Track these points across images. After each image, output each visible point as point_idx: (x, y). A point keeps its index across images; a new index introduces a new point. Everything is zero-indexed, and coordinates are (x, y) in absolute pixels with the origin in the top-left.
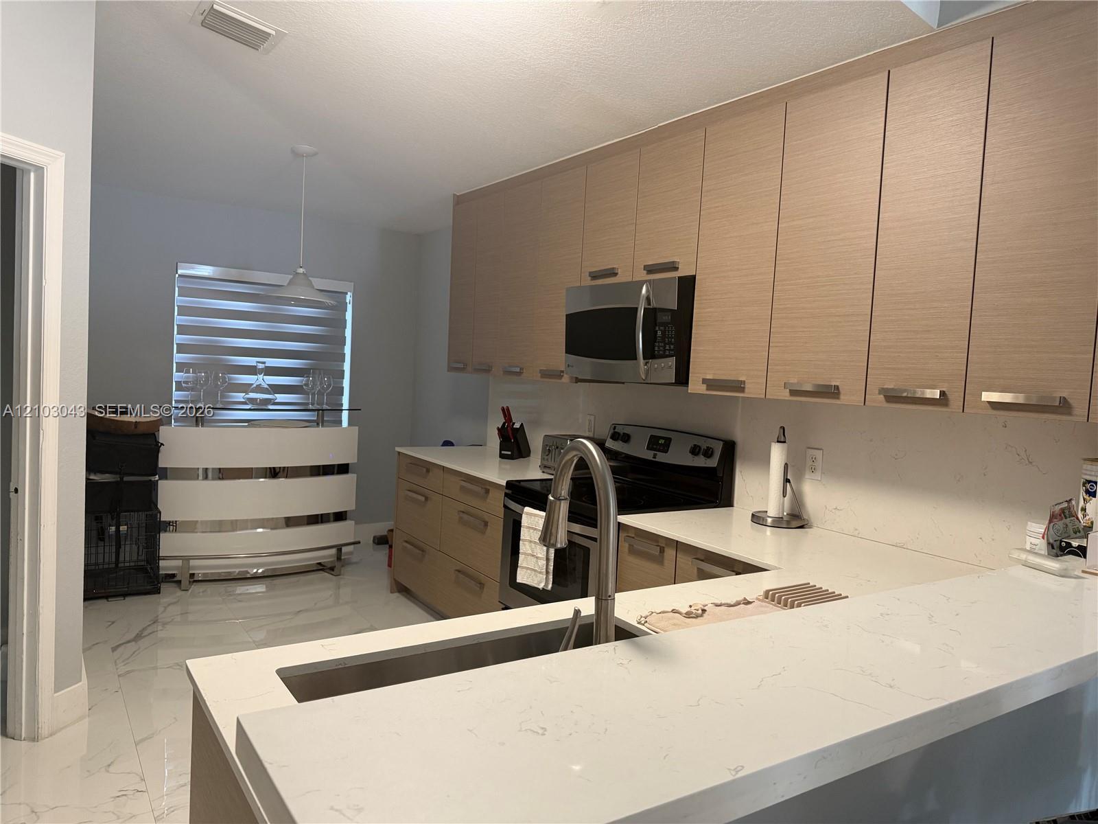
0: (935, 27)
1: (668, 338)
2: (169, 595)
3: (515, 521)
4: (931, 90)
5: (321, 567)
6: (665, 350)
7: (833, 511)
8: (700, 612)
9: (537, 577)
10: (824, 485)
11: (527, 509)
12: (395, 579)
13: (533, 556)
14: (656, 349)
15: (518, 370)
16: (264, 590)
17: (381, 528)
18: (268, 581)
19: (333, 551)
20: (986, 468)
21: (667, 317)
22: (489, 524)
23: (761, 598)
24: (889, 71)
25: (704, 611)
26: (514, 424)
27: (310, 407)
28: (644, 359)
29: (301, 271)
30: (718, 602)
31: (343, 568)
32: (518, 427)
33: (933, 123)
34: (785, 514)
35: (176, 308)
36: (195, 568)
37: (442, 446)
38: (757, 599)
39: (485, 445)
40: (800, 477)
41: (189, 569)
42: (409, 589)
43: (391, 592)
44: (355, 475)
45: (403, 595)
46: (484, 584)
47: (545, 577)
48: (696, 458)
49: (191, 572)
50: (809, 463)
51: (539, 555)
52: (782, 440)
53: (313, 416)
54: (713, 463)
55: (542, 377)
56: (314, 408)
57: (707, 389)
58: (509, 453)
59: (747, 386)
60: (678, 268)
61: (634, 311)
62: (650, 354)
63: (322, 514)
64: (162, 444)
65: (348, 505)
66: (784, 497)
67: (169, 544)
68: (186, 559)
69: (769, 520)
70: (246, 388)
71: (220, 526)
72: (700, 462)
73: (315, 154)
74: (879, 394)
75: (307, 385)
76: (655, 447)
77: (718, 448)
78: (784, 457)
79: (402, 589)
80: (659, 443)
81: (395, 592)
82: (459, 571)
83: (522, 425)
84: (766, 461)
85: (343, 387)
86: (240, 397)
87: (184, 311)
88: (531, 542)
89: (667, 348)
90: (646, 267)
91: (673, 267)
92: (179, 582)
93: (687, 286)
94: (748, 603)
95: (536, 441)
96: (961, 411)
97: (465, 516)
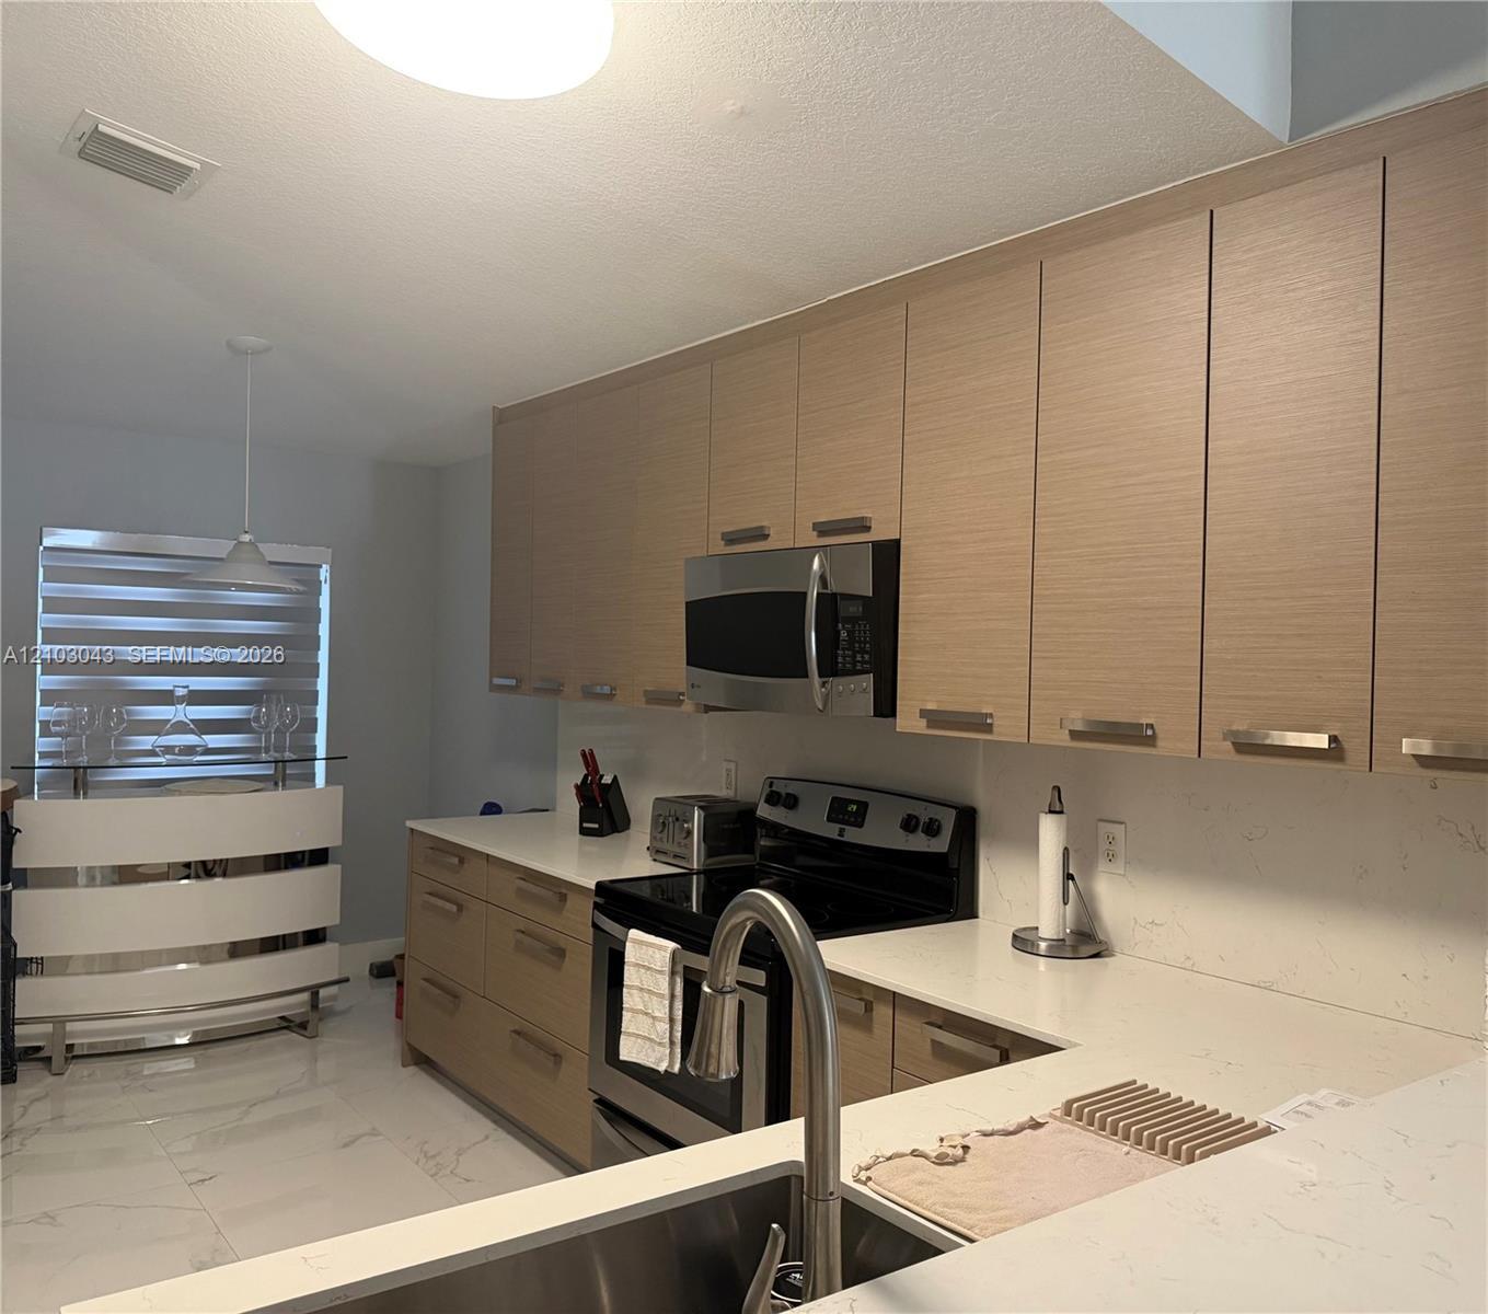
0: (1285, 139)
1: (860, 642)
2: (32, 1083)
3: (611, 950)
4: (1284, 242)
5: (286, 1024)
6: (854, 664)
7: (1149, 926)
8: (960, 1152)
9: (654, 1051)
10: (1130, 882)
11: (634, 933)
12: (409, 1044)
13: (646, 1014)
14: (840, 659)
15: (607, 690)
16: (193, 1066)
17: (383, 950)
18: (198, 1051)
19: (305, 996)
20: (1406, 857)
21: (855, 609)
22: (568, 954)
23: (1058, 1113)
24: (1212, 211)
25: (966, 1148)
26: (602, 777)
27: (264, 756)
28: (820, 676)
29: (246, 538)
30: (988, 1128)
31: (320, 1025)
32: (609, 782)
33: (1291, 294)
34: (1068, 931)
35: (40, 601)
36: (73, 1034)
37: (483, 813)
38: (1051, 1115)
39: (554, 810)
40: (1089, 867)
41: (64, 1037)
42: (435, 1063)
43: (404, 1066)
44: (339, 867)
45: (423, 1069)
46: (560, 1057)
47: (668, 1051)
48: (911, 836)
49: (67, 1042)
50: (1103, 846)
51: (657, 1014)
52: (1058, 809)
53: (269, 769)
54: (940, 845)
55: (648, 702)
56: (269, 759)
57: (929, 727)
58: (596, 826)
59: (996, 722)
60: (870, 527)
61: (802, 597)
62: (829, 669)
63: (284, 936)
64: (18, 830)
65: (328, 917)
66: (1065, 904)
67: (31, 996)
68: (60, 1022)
69: (1043, 945)
70: (157, 727)
71: (116, 963)
72: (919, 843)
73: (267, 350)
74: (1225, 739)
75: (257, 719)
76: (841, 816)
77: (948, 820)
78: (1062, 836)
79: (420, 1059)
80: (846, 811)
81: (409, 1065)
82: (518, 1033)
83: (615, 777)
84: (1032, 842)
85: (316, 719)
86: (147, 742)
87: (53, 605)
88: (641, 989)
89: (859, 659)
90: (816, 526)
91: (862, 526)
92: (49, 1059)
93: (887, 556)
94: (1036, 1125)
95: (641, 803)
96: (1368, 769)
97: (527, 940)
